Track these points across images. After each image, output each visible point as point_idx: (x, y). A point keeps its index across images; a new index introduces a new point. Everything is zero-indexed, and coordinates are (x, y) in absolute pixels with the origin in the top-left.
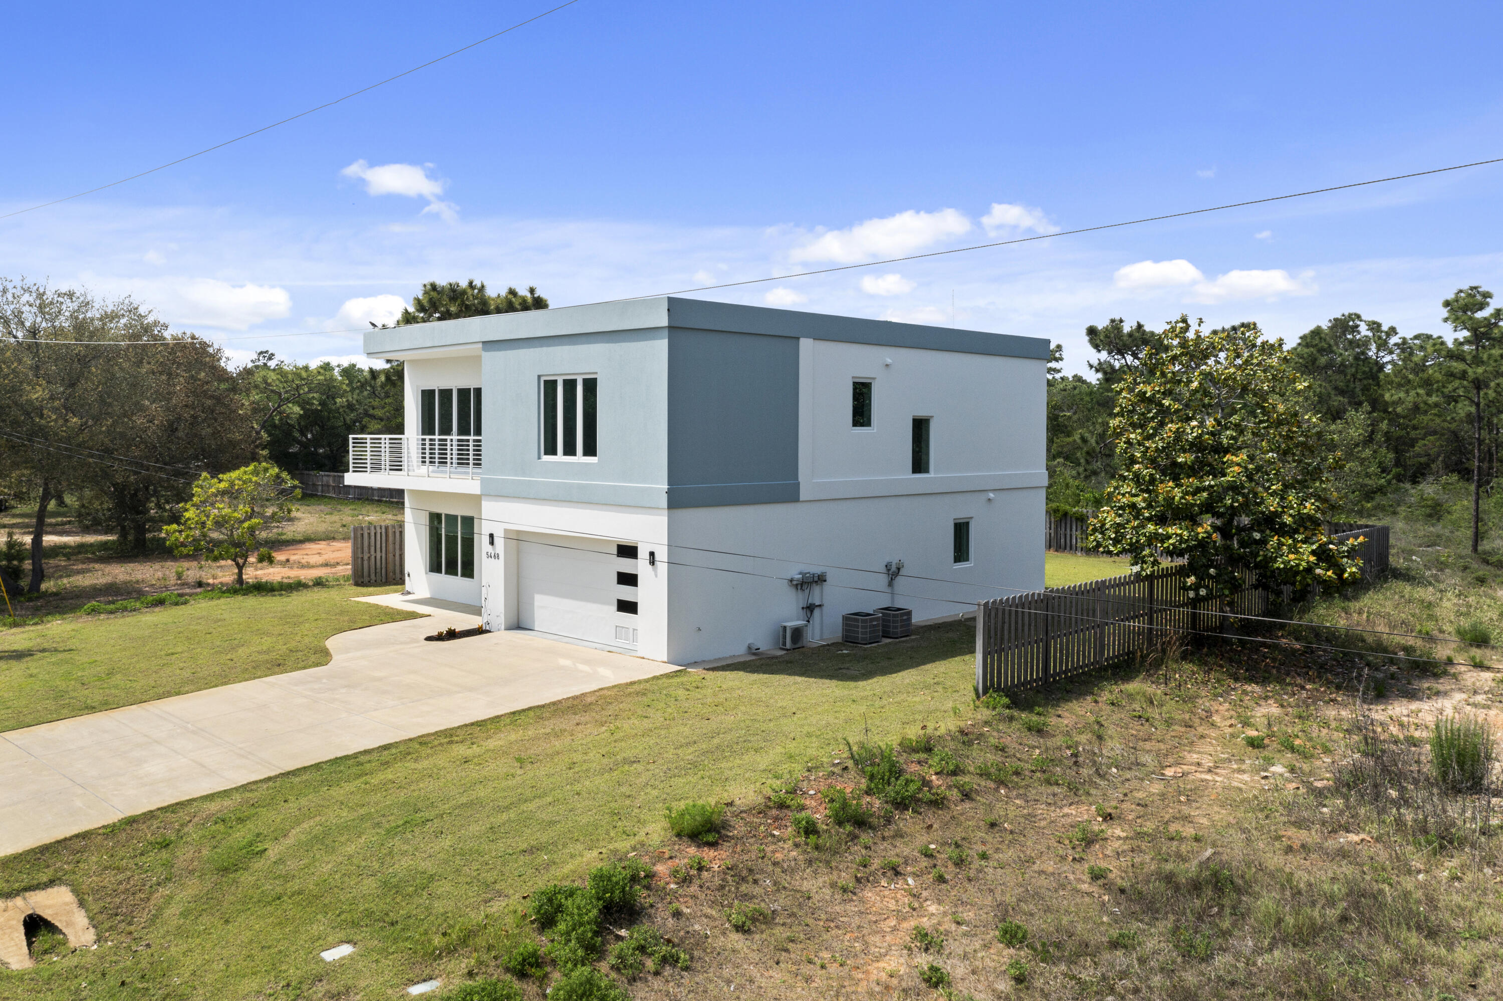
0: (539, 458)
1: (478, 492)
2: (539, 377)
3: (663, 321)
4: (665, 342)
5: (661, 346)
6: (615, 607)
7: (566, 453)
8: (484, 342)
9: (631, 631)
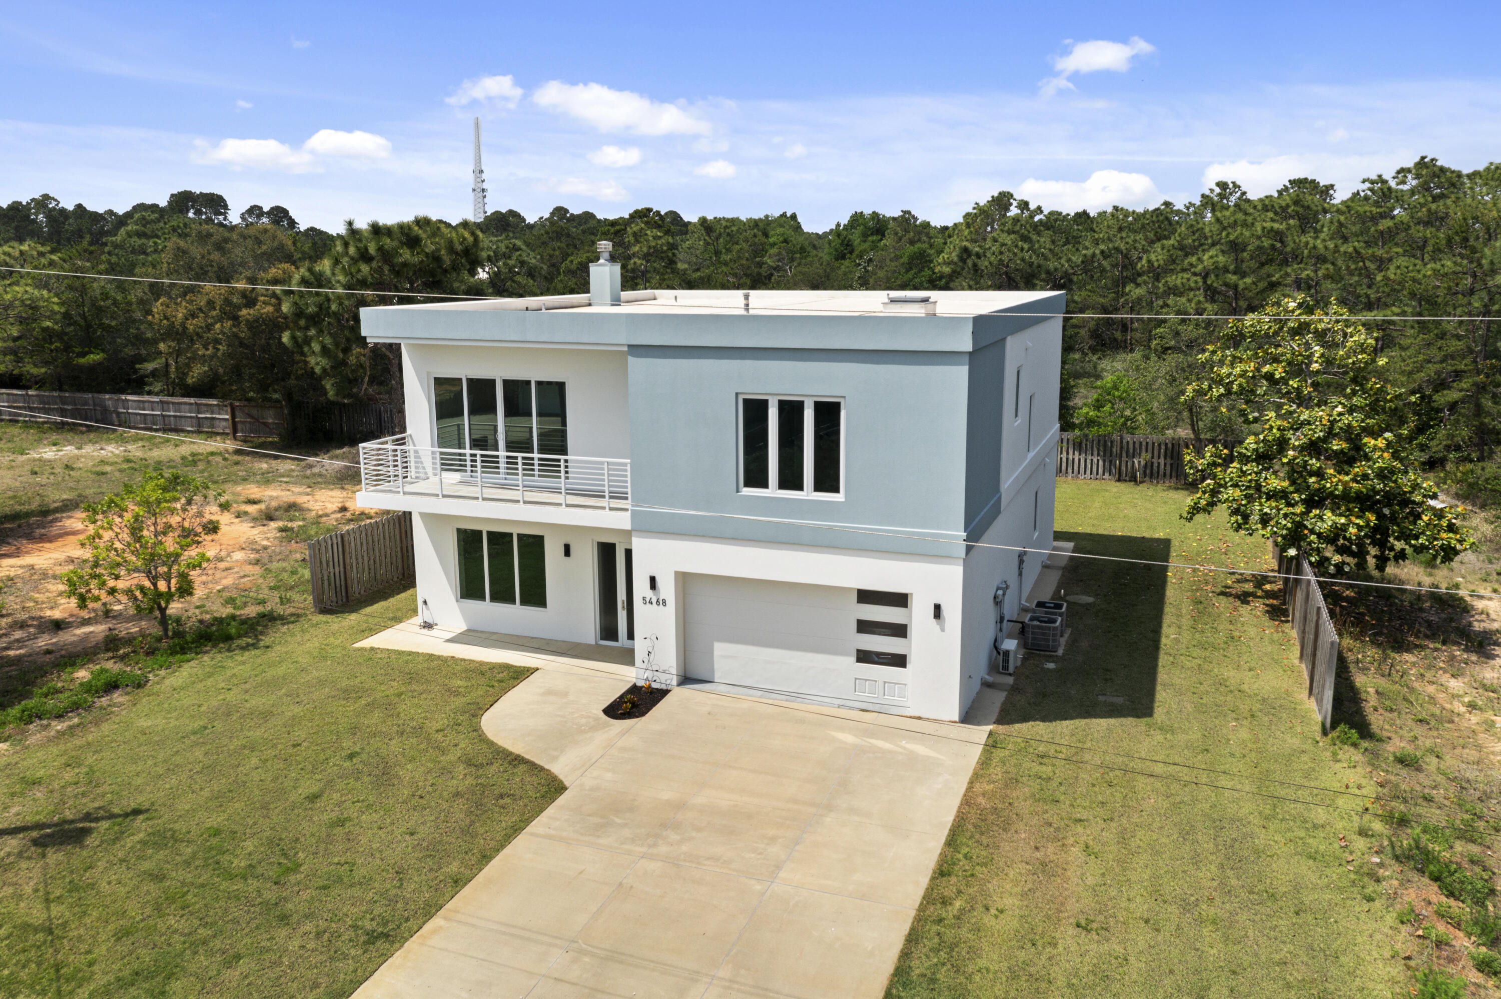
0: (738, 491)
1: (627, 526)
2: (737, 394)
3: (967, 345)
4: (966, 369)
5: (960, 374)
6: (854, 659)
7: (784, 484)
8: (629, 346)
9: (881, 684)
